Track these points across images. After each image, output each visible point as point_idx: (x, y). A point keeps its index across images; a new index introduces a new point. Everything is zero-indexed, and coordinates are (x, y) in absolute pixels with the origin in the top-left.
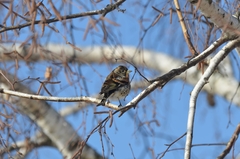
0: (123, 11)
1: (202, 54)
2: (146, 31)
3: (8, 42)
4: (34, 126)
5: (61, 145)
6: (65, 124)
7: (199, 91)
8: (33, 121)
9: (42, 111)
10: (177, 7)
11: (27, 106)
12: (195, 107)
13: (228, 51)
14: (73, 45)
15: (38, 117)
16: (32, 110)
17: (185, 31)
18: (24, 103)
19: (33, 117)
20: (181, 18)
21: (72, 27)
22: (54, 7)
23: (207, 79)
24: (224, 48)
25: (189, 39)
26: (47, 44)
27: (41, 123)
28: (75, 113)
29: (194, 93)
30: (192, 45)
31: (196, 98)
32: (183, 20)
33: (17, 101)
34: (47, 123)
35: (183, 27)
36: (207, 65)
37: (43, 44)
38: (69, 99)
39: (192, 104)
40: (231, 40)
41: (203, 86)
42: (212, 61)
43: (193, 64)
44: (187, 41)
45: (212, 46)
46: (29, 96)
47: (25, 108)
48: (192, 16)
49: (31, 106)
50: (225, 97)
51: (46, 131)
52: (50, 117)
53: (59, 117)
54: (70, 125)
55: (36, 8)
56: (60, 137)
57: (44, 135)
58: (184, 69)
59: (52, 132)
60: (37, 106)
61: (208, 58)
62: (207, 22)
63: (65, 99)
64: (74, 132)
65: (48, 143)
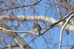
0: (39, 5)
1: (64, 18)
2: (47, 11)
3: (4, 15)
4: (13, 41)
5: (21, 46)
6: (22, 40)
7: (63, 29)
8: (12, 39)
9: (15, 36)
10: (56, 3)
11: (11, 34)
12: (62, 34)
13: (72, 17)
14: (25, 15)
15: (14, 38)
16: (12, 36)
17: (59, 11)
18: (10, 34)
19: (12, 38)
20: (57, 7)
21: (24, 10)
22: (18, 3)
23: (66, 26)
24: (71, 16)
25: (60, 13)
26: (17, 15)
27: (15, 40)
28: (26, 36)
29: (62, 30)
30: (61, 15)
31: (62, 31)
32: (58, 7)
33: (8, 33)
34: (17, 39)
35: (58, 10)
36: (66, 21)
37: (15, 15)
38: (23, 32)
39: (61, 33)
40: (73, 13)
41: (64, 28)
42: (67, 20)
43: (61, 21)
44: (60, 14)
45: (67, 15)
46: (11, 31)
47: (10, 35)
48: (61, 6)
49: (12, 34)
50: (72, 31)
51: (17, 42)
52: (18, 38)
53: (20, 38)
54: (24, 40)
55: (13, 4)
56: (21, 44)
57: (16, 43)
58: (58, 23)
59: (18, 42)
60: (14, 34)
61: (66, 19)
62: (65, 8)
63: (22, 32)
64: (25, 42)
65: (17, 46)
